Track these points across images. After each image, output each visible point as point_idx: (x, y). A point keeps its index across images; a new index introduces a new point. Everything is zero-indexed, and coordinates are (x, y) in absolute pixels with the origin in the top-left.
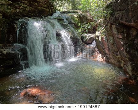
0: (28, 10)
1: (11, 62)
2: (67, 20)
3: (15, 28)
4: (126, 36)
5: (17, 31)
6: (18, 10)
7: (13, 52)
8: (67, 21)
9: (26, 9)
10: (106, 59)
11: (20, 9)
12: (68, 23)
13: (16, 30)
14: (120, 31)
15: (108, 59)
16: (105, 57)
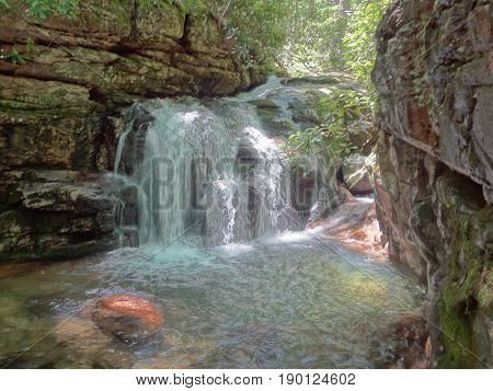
0: (165, 76)
1: (87, 224)
2: (291, 107)
3: (115, 128)
4: (419, 176)
5: (118, 139)
6: (133, 78)
7: (98, 197)
8: (290, 112)
9: (159, 74)
10: (392, 250)
11: (141, 75)
12: (293, 119)
13: (117, 135)
14: (406, 157)
15: (397, 250)
16: (388, 240)
